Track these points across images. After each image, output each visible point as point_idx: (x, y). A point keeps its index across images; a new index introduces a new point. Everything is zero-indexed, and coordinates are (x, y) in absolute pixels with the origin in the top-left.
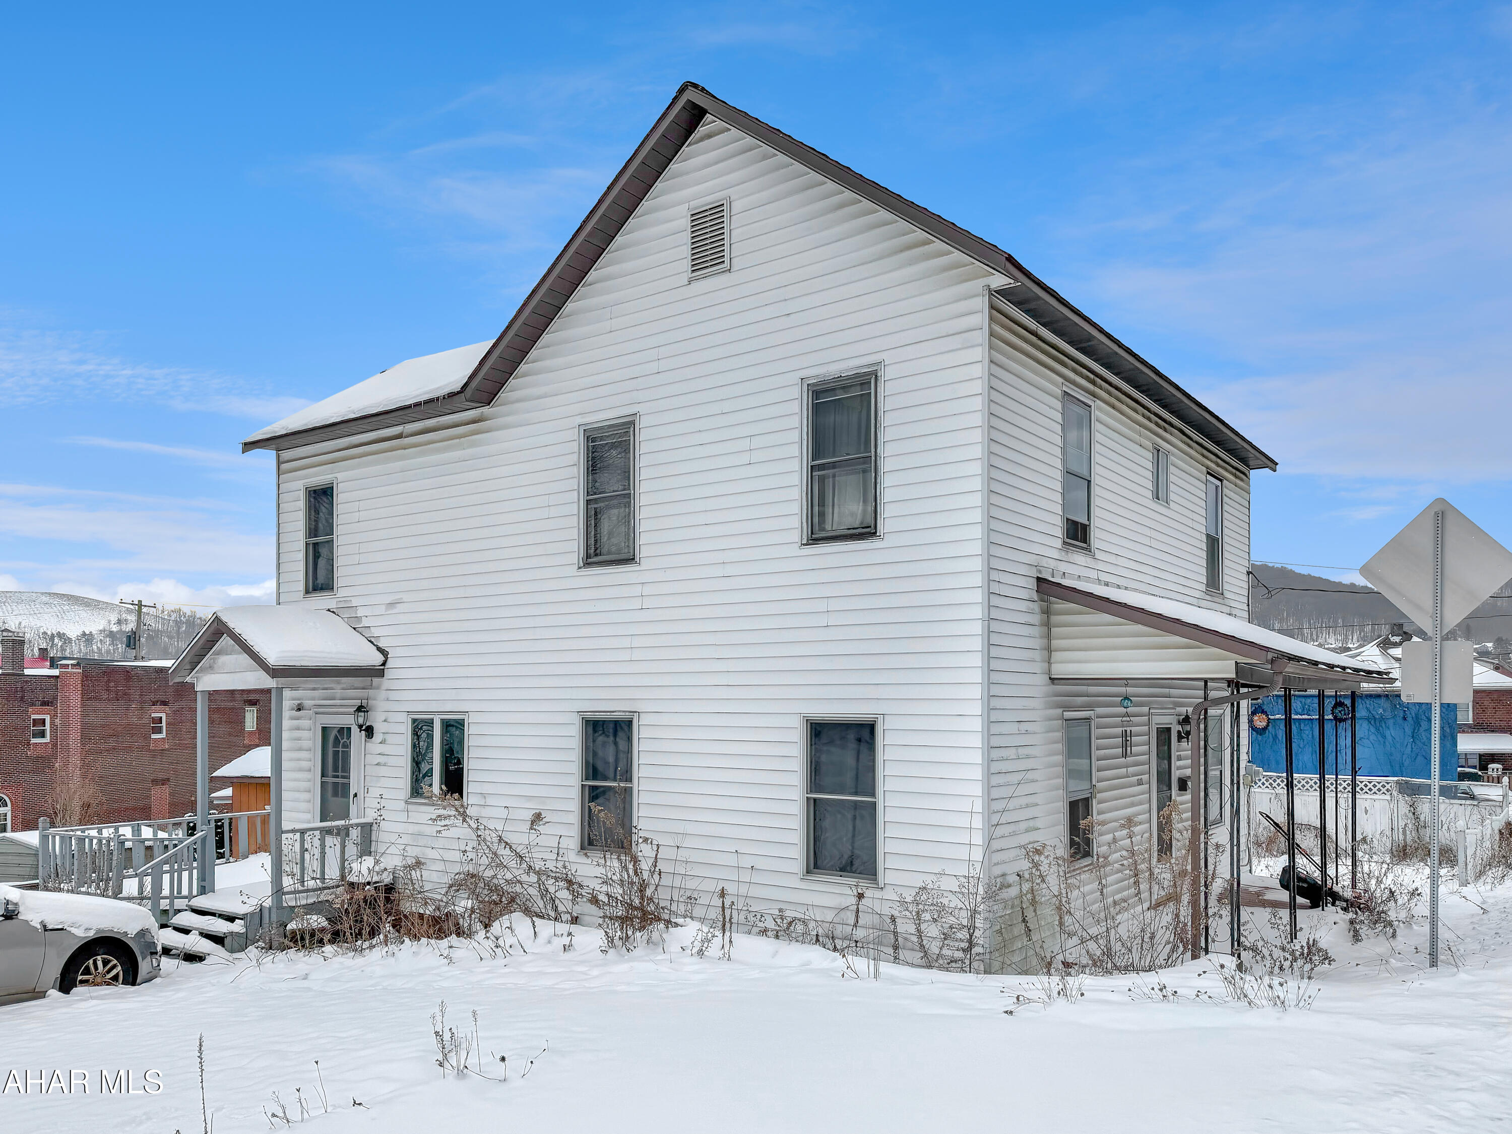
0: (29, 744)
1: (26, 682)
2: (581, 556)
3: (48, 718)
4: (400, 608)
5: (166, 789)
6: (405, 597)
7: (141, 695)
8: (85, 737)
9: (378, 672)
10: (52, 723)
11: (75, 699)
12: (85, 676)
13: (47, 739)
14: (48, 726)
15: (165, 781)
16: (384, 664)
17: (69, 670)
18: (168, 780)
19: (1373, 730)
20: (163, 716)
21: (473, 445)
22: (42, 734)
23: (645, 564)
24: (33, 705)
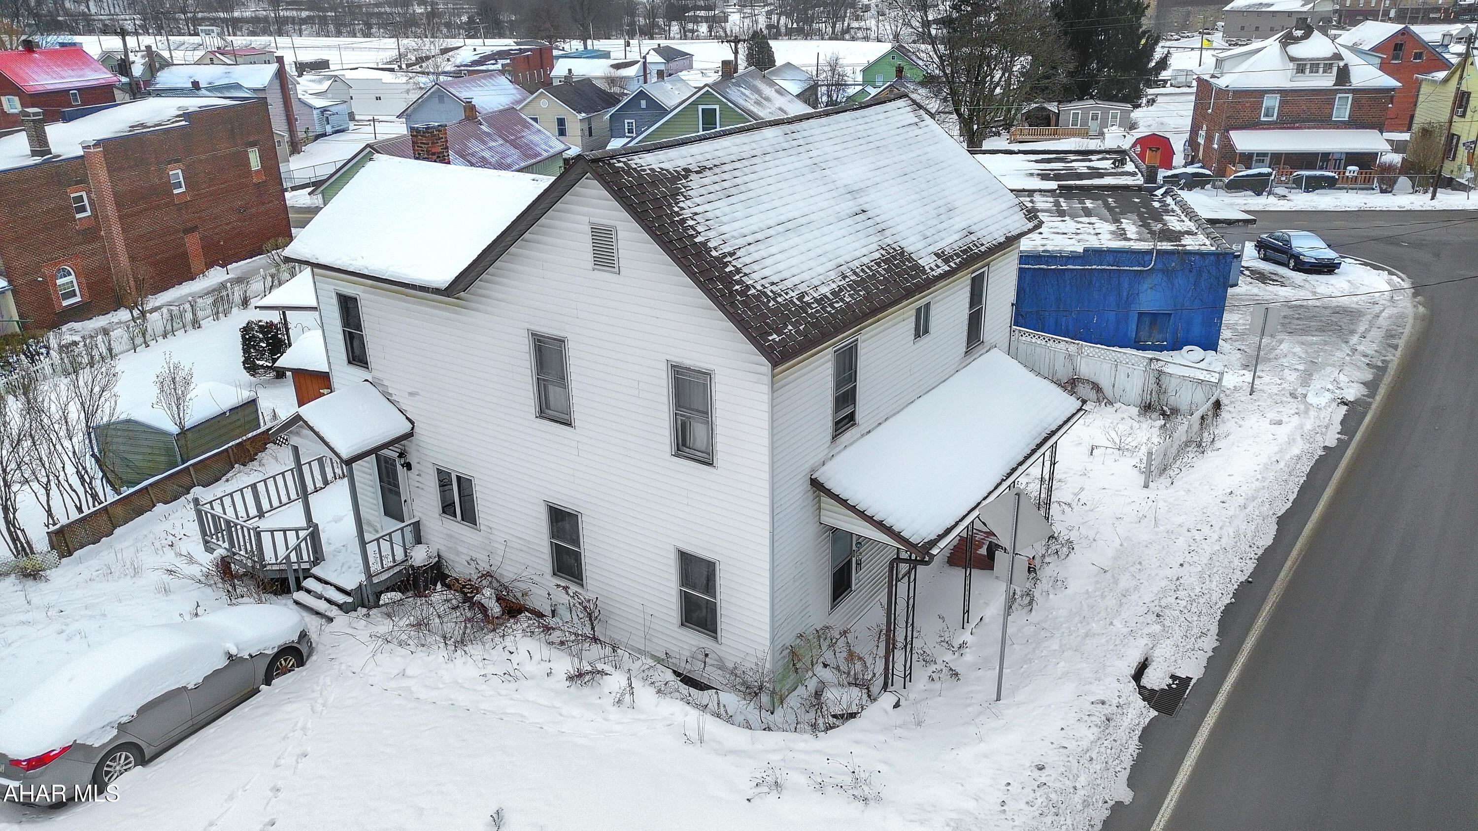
0: (75, 221)
1: (59, 167)
2: (537, 410)
3: (84, 194)
4: (417, 398)
5: (197, 235)
6: (421, 393)
7: (156, 158)
8: (119, 205)
9: (410, 435)
10: (89, 198)
11: (103, 174)
12: (106, 152)
13: (89, 213)
14: (86, 202)
15: (194, 229)
16: (413, 429)
17: (92, 151)
18: (196, 227)
19: (1165, 279)
20: (179, 171)
21: (456, 313)
22: (83, 209)
23: (578, 430)
24: (70, 186)
